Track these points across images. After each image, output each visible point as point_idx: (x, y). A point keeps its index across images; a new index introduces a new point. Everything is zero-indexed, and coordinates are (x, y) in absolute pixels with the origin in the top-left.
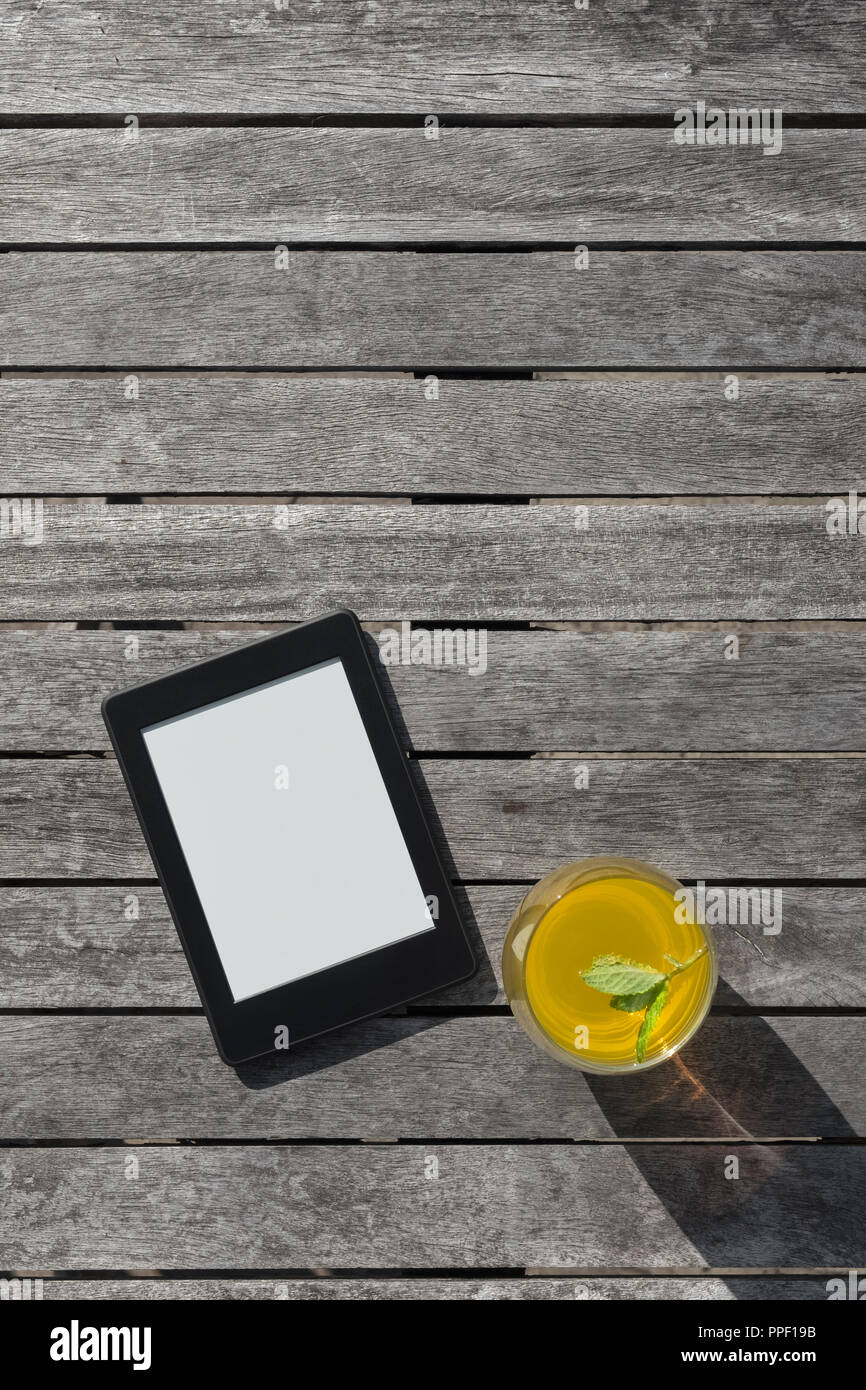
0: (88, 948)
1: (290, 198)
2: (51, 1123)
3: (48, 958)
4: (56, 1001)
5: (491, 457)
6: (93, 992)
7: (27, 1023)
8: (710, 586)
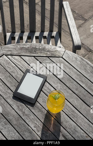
0: (24, 112)
1: (82, 82)
2: (10, 120)
3: (21, 110)
4: (19, 113)
5: (81, 108)
6: (22, 115)
7: (16, 113)
8: (88, 131)
